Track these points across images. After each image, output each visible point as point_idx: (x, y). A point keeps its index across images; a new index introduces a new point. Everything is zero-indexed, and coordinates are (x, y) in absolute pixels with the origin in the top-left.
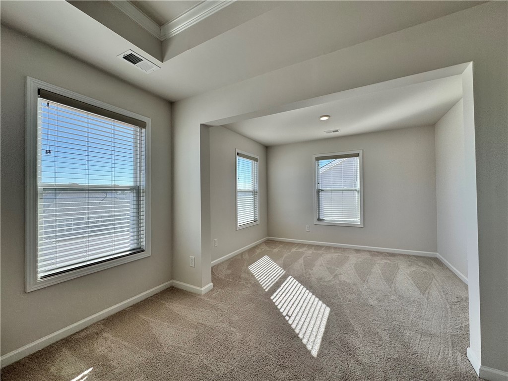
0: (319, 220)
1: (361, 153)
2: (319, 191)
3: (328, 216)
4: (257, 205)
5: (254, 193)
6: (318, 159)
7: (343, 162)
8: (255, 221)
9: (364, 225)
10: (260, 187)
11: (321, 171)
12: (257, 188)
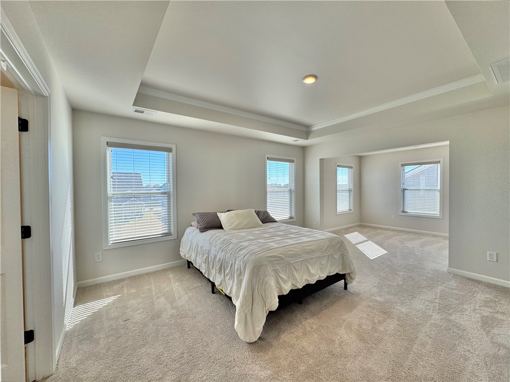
0: (403, 212)
1: (442, 160)
2: (404, 190)
3: (411, 209)
4: (352, 199)
5: (350, 191)
6: (403, 165)
7: (431, 167)
8: (350, 210)
9: (443, 217)
10: (354, 186)
11: (407, 175)
12: (352, 187)
